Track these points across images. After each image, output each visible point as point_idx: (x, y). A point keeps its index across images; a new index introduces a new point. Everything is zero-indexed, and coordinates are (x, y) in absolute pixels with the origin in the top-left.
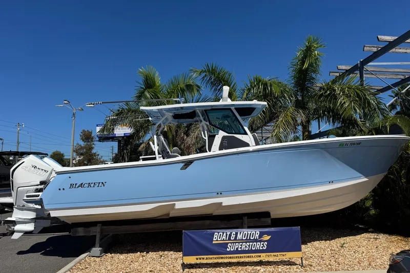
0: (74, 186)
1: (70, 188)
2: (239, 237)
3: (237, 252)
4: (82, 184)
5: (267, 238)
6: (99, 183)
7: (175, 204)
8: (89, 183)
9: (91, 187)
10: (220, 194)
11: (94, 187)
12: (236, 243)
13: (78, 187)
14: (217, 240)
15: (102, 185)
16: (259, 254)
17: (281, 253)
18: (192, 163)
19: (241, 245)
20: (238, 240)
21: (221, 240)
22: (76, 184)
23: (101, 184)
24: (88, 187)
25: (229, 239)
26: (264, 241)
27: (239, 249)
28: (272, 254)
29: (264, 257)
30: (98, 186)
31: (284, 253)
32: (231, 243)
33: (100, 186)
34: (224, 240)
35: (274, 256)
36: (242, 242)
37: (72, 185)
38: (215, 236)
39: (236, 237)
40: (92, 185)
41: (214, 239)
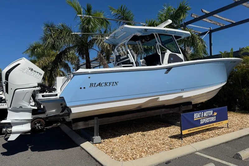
0: (94, 85)
1: (90, 87)
2: (205, 115)
3: (205, 124)
4: (100, 83)
5: (215, 114)
6: (113, 83)
7: (159, 98)
8: (106, 83)
9: (107, 86)
10: (183, 90)
11: (109, 86)
12: (203, 118)
13: (97, 86)
14: (196, 118)
15: (116, 84)
16: (213, 124)
17: (221, 122)
18: (171, 69)
19: (206, 120)
20: (205, 117)
21: (197, 118)
22: (95, 84)
23: (114, 83)
24: (105, 86)
25: (201, 117)
26: (214, 116)
27: (205, 122)
28: (218, 123)
29: (215, 125)
30: (113, 85)
31: (222, 122)
32: (202, 119)
33: (114, 85)
34: (198, 118)
35: (219, 124)
36: (206, 118)
37: (91, 85)
38: (195, 116)
39: (203, 115)
40: (108, 84)
41: (195, 118)
